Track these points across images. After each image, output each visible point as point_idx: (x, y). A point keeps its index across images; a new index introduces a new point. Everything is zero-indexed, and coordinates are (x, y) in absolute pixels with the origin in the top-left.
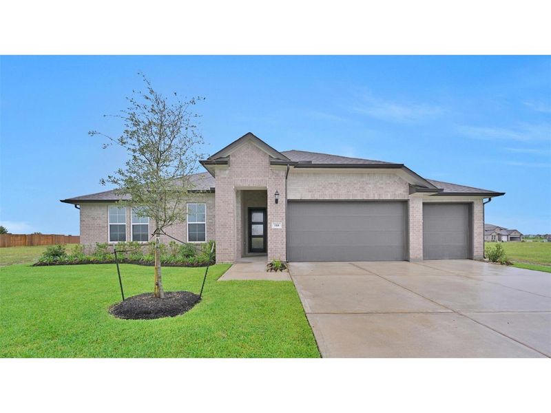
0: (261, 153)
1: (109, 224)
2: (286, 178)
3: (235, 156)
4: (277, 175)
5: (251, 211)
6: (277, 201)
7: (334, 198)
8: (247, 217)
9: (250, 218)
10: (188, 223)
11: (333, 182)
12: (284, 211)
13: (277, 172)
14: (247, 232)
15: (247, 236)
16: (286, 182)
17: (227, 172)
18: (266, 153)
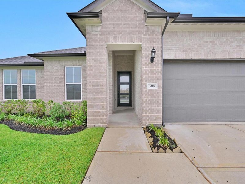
0: (135, 7)
1: (4, 84)
2: (162, 35)
3: (107, 12)
4: (153, 31)
5: (119, 74)
6: (152, 60)
7: (210, 57)
8: (116, 78)
9: (118, 79)
10: (66, 83)
11: (208, 40)
12: (160, 70)
13: (153, 28)
14: (116, 91)
15: (116, 93)
16: (162, 39)
17: (99, 29)
18: (140, 8)
